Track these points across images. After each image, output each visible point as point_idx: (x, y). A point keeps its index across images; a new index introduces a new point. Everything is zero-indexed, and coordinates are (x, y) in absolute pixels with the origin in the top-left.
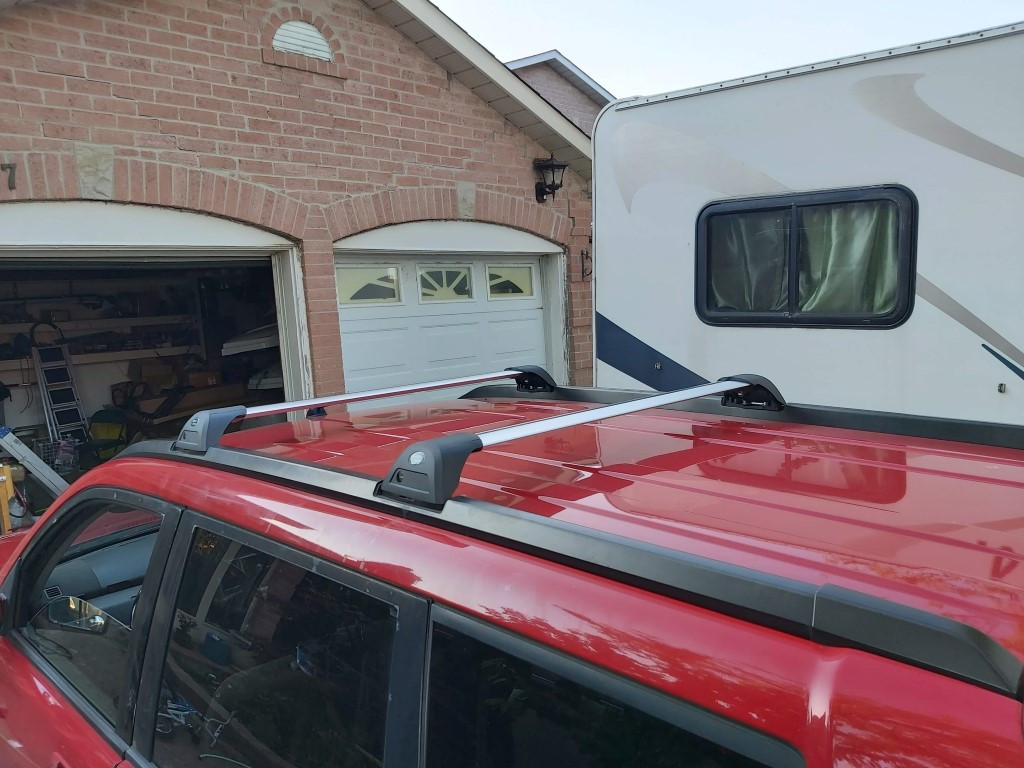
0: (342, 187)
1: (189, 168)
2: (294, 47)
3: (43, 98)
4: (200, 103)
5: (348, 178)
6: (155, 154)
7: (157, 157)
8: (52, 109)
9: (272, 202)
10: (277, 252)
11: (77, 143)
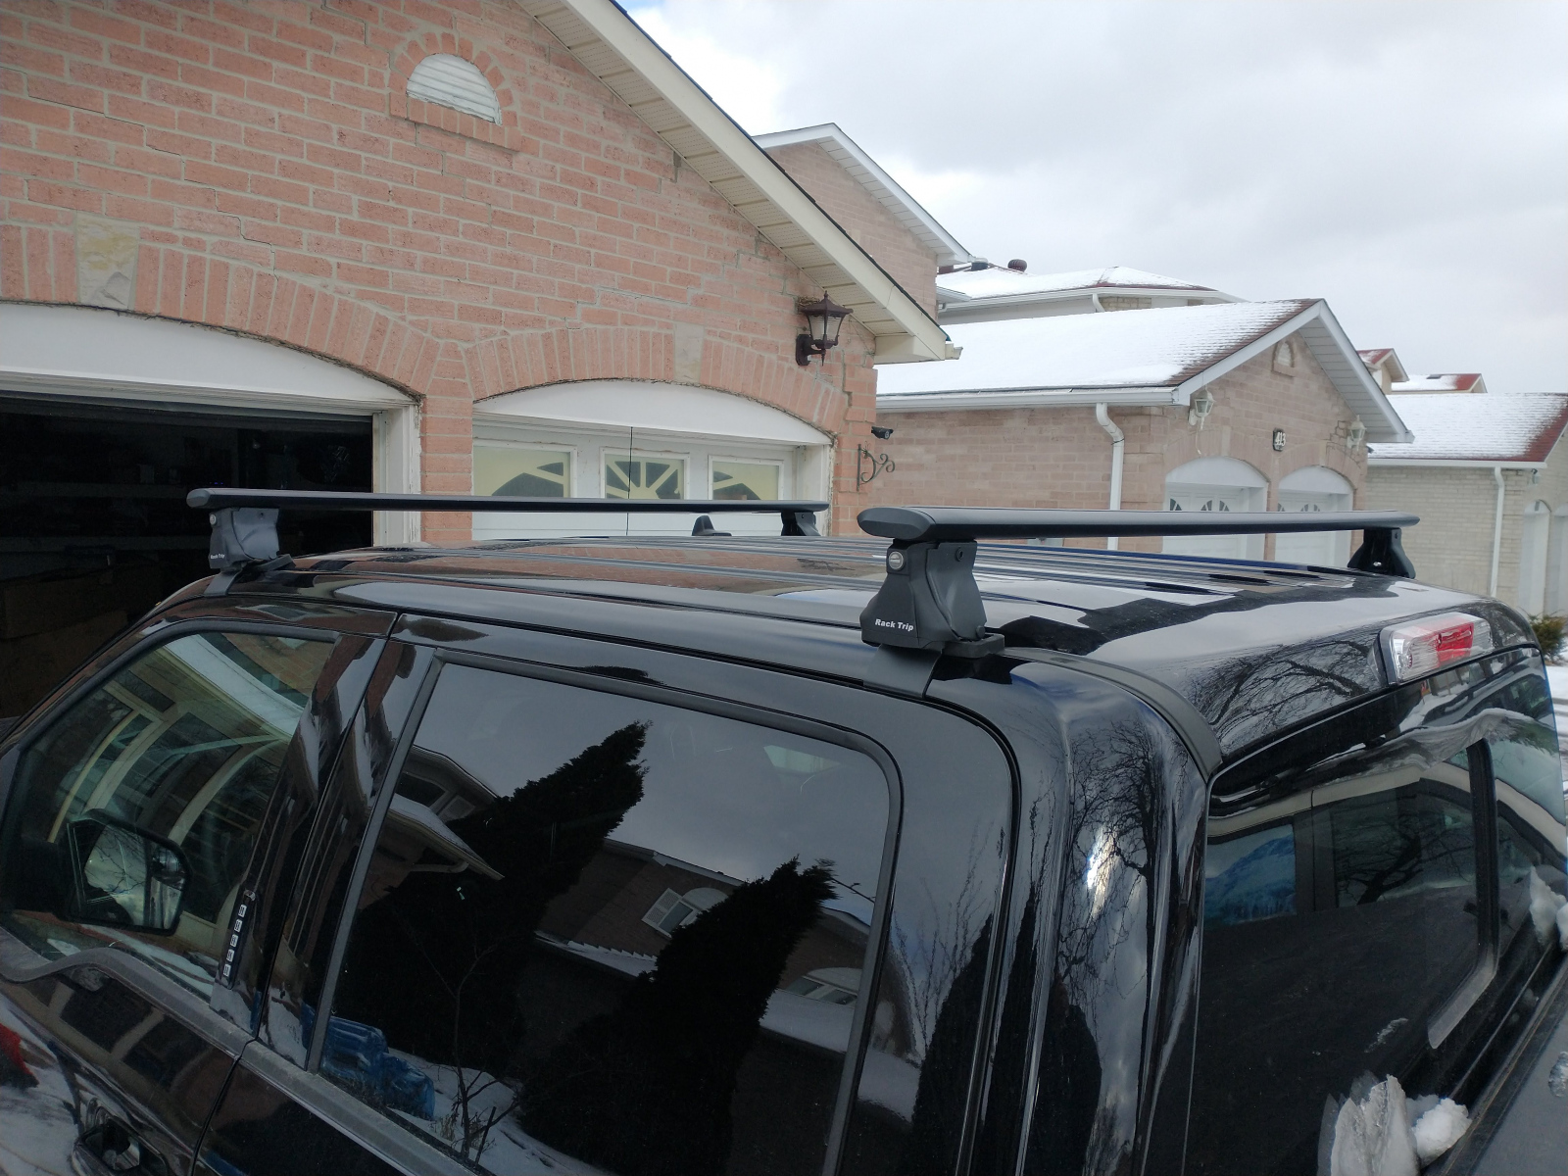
0: (495, 318)
1: (256, 269)
2: (440, 96)
3: (34, 138)
4: (284, 168)
5: (506, 305)
6: (204, 242)
7: (209, 248)
8: (45, 159)
9: (383, 332)
10: (382, 411)
11: (81, 215)
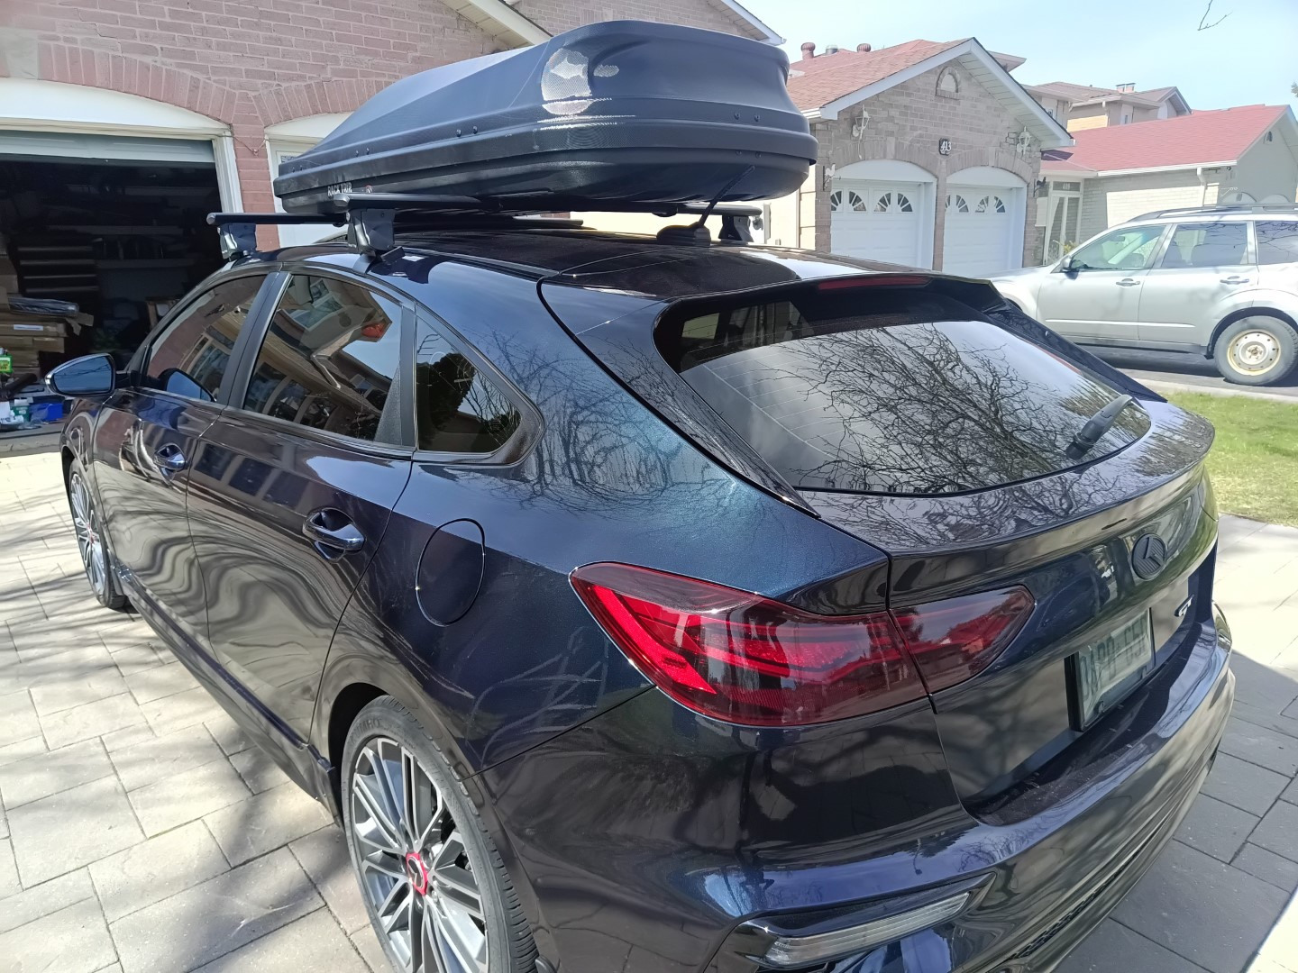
0: (272, 76)
1: (111, 53)
5: (278, 68)
6: (77, 39)
7: (79, 42)
9: (197, 88)
10: (215, 136)
